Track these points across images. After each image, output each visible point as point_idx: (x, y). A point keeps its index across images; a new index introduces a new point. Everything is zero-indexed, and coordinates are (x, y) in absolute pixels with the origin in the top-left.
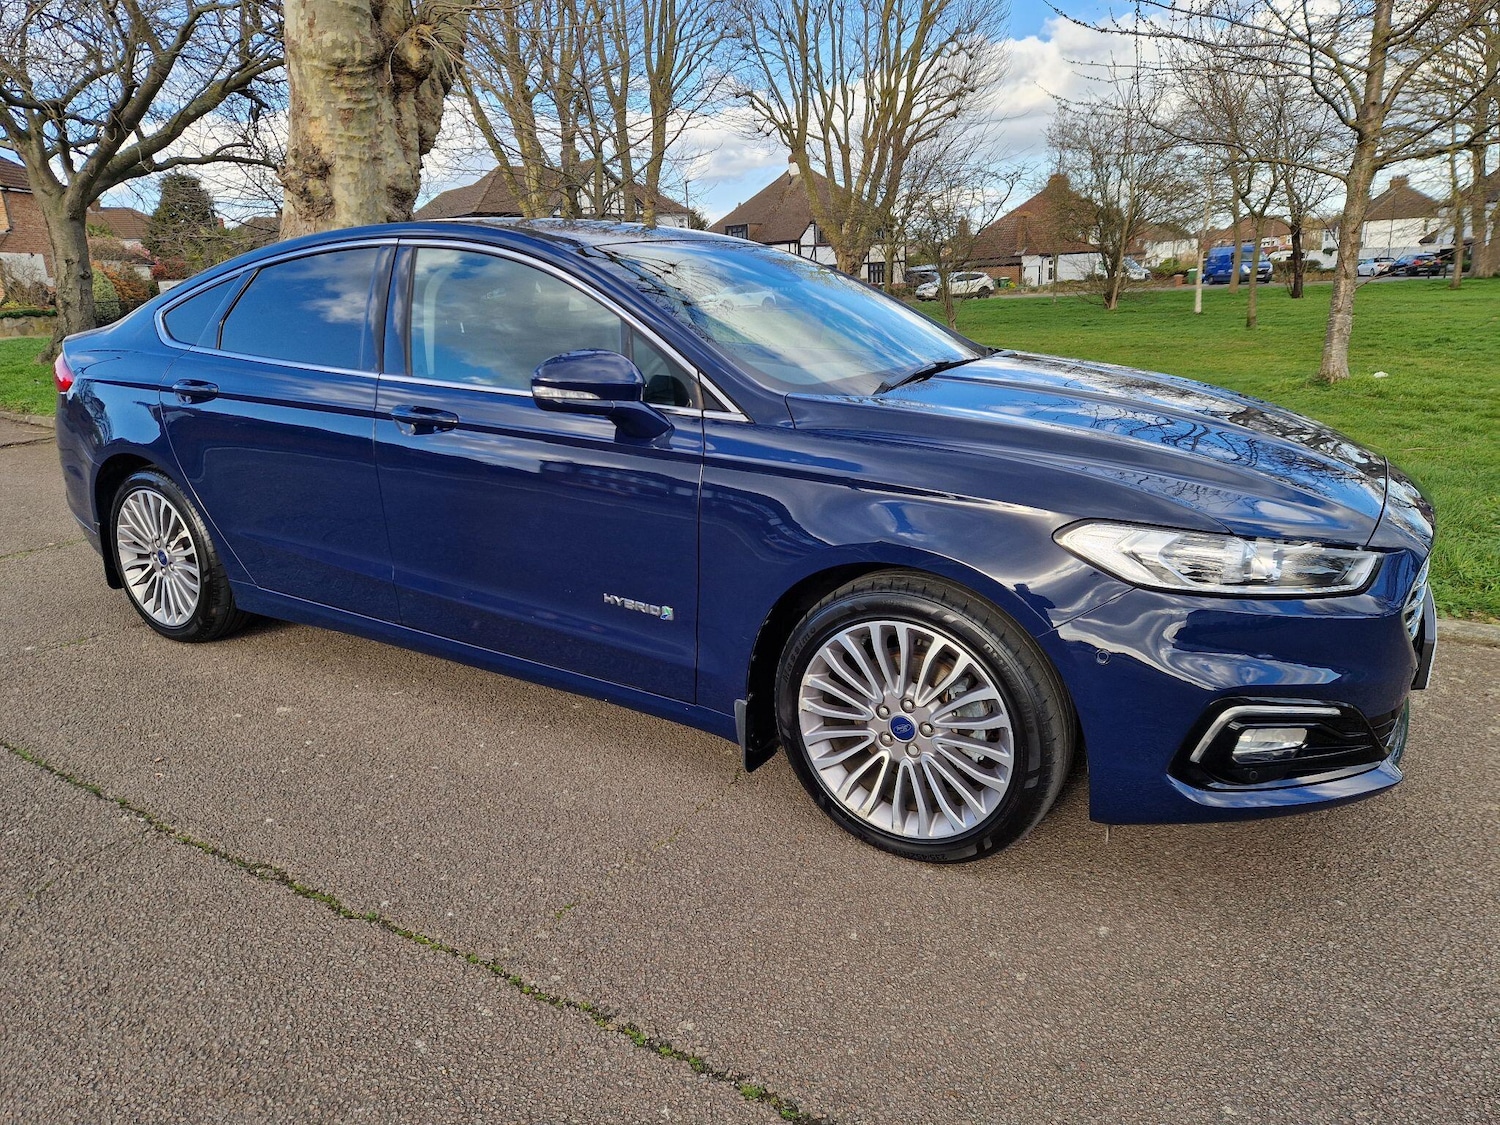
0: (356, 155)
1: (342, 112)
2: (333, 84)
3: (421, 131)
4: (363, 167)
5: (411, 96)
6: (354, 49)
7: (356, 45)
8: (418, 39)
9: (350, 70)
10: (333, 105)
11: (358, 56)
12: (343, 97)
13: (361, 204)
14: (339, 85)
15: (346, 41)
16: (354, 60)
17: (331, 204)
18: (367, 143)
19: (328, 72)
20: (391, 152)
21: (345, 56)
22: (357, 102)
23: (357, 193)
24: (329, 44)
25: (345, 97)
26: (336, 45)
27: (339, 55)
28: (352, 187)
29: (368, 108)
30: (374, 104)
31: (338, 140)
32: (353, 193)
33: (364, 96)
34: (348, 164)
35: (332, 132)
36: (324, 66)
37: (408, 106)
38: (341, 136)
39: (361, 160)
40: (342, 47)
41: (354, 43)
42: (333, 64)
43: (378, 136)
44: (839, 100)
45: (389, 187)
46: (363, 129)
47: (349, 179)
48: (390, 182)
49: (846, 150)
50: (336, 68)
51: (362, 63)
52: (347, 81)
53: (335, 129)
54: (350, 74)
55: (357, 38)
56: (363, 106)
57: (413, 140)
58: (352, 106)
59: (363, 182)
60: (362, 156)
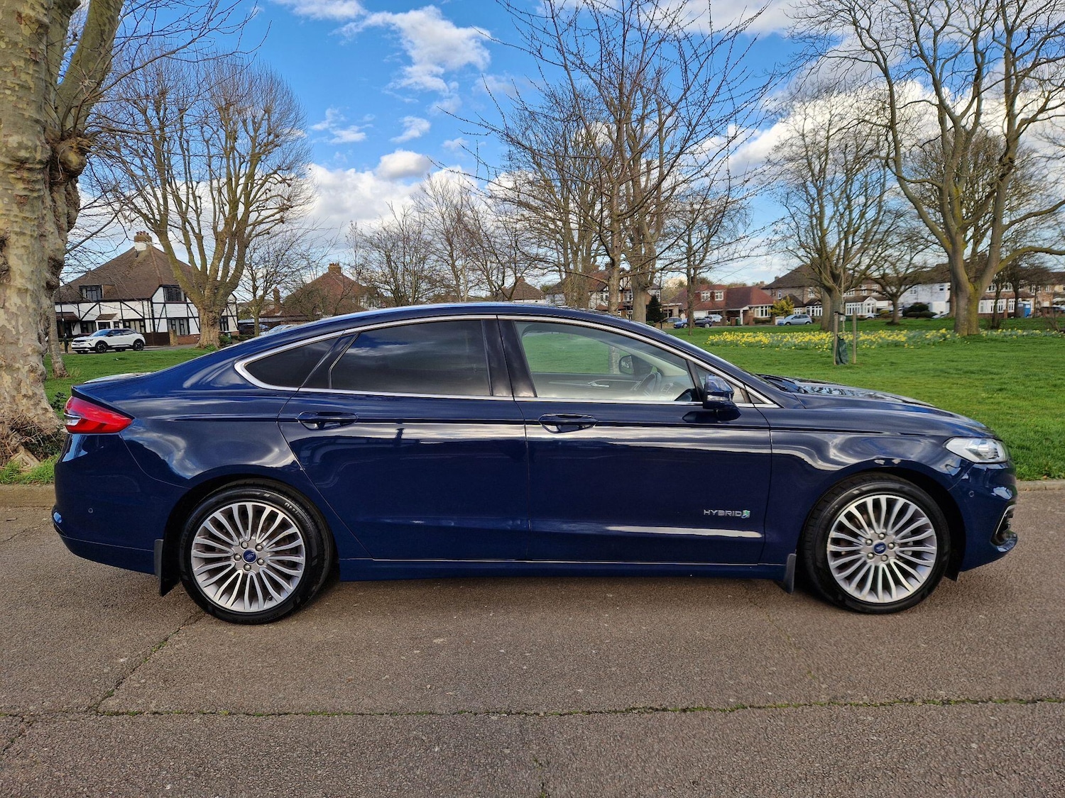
0: (28, 232)
1: (18, 198)
2: (13, 175)
3: (68, 215)
4: (33, 242)
5: (62, 189)
6: (36, 151)
7: (38, 148)
8: (79, 148)
9: (31, 166)
10: (10, 192)
11: (38, 156)
12: (20, 186)
13: (32, 271)
14: (19, 177)
15: (30, 144)
16: (35, 159)
17: (8, 270)
18: (36, 223)
19: (9, 166)
20: (52, 231)
21: (28, 155)
22: (32, 191)
23: (29, 263)
24: (15, 145)
25: (23, 186)
26: (21, 146)
27: (23, 154)
28: (25, 257)
29: (39, 196)
30: (42, 193)
31: (12, 219)
32: (26, 262)
33: (37, 187)
34: (21, 239)
35: (8, 212)
36: (7, 161)
37: (60, 197)
38: (16, 216)
39: (32, 236)
40: (27, 148)
41: (36, 146)
42: (17, 161)
43: (43, 218)
45: (50, 258)
46: (34, 212)
47: (21, 251)
48: (52, 254)
49: (200, 238)
50: (19, 164)
51: (41, 162)
52: (26, 174)
53: (10, 210)
54: (30, 170)
55: (38, 143)
56: (35, 195)
57: (63, 221)
58: (28, 194)
59: (33, 254)
60: (33, 233)
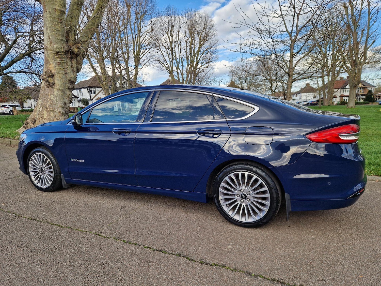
0: (61, 73)
1: (58, 63)
2: (56, 56)
3: (77, 67)
4: (63, 75)
5: (75, 60)
6: (61, 49)
7: (62, 48)
8: (77, 47)
9: (60, 53)
10: (55, 61)
11: (62, 50)
12: (58, 59)
13: (62, 84)
14: (57, 57)
15: (59, 47)
16: (61, 51)
17: (54, 84)
18: (64, 70)
19: (55, 54)
20: (70, 72)
21: (59, 50)
22: (62, 61)
23: (61, 82)
24: (55, 48)
25: (59, 59)
26: (57, 48)
27: (58, 50)
28: (60, 80)
29: (64, 62)
30: (66, 61)
31: (57, 69)
32: (60, 81)
33: (63, 59)
34: (59, 75)
35: (55, 67)
36: (54, 52)
37: (74, 62)
38: (57, 68)
39: (62, 74)
40: (59, 48)
41: (61, 47)
42: (56, 52)
43: (67, 68)
44: (181, 63)
45: (69, 80)
46: (63, 67)
47: (59, 78)
48: (69, 79)
49: (182, 74)
50: (57, 53)
51: (63, 52)
52: (59, 56)
53: (56, 67)
54: (60, 54)
55: (62, 46)
56: (63, 62)
57: (75, 70)
58: (60, 61)
59: (62, 79)
60: (62, 73)
